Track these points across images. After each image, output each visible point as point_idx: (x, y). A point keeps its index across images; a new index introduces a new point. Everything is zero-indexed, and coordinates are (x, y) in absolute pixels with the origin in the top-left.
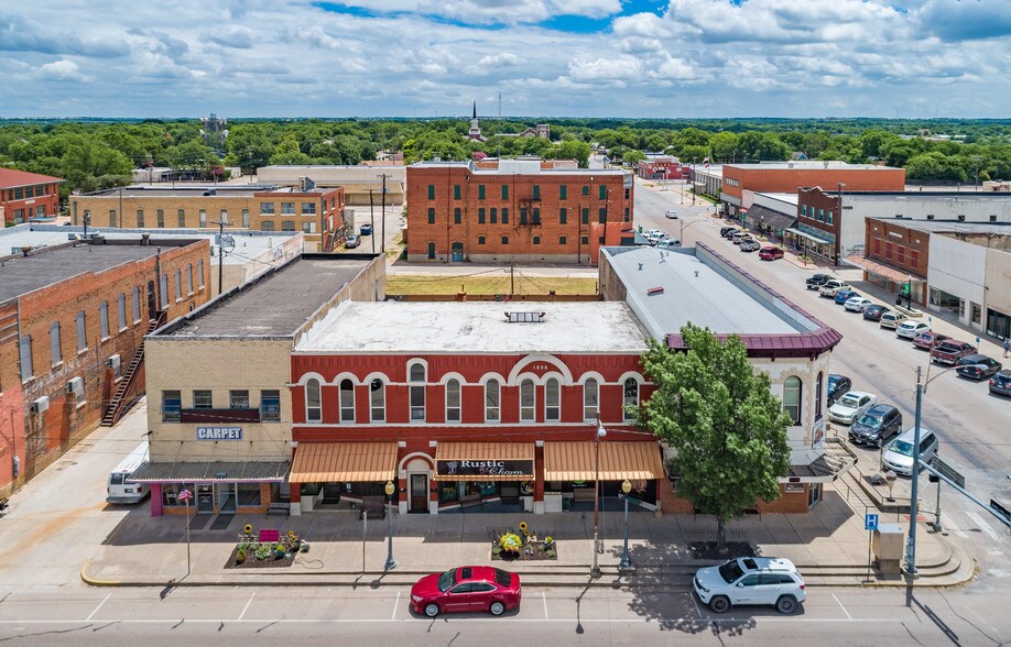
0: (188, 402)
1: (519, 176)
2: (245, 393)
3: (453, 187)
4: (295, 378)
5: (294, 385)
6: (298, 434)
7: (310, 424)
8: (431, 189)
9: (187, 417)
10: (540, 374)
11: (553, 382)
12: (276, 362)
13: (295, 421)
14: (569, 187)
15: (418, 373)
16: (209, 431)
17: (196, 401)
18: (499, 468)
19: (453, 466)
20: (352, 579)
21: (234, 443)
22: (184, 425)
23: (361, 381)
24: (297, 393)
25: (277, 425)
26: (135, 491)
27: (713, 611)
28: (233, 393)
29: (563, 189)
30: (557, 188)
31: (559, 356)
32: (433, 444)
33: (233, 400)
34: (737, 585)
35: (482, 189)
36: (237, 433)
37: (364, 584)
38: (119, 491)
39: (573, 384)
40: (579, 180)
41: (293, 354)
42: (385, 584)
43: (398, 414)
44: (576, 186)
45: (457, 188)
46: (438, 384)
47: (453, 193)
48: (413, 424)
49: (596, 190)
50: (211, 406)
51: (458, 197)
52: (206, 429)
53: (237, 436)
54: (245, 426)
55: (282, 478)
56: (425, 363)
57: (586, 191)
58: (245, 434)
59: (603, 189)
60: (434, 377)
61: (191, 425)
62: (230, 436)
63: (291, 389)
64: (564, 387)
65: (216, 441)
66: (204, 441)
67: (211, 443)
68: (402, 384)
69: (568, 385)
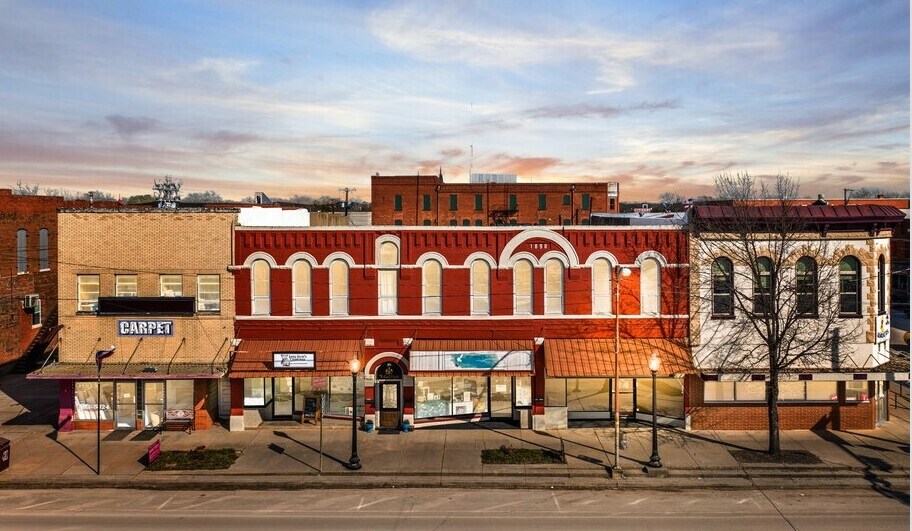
0: (108, 289)
1: (494, 184)
3: (421, 197)
4: (240, 259)
5: (238, 268)
6: (240, 329)
7: (256, 316)
8: (399, 199)
9: (106, 307)
10: (539, 253)
12: (216, 240)
13: (238, 313)
14: (549, 196)
16: (134, 325)
21: (162, 338)
23: (320, 263)
24: (241, 278)
25: (216, 318)
29: (542, 198)
30: (535, 197)
32: (407, 341)
35: (454, 199)
36: (167, 328)
39: (579, 266)
40: (559, 188)
41: (237, 228)
44: (555, 195)
45: (427, 197)
46: (415, 266)
47: (422, 204)
48: (383, 316)
49: (578, 200)
51: (427, 208)
52: (129, 322)
53: (167, 331)
54: (176, 319)
56: (397, 241)
57: (569, 201)
58: (177, 328)
59: (586, 198)
60: (409, 258)
61: (111, 317)
62: (159, 331)
63: (234, 272)
64: (568, 270)
65: (141, 336)
66: (127, 337)
67: (135, 340)
68: (368, 266)
69: (572, 266)
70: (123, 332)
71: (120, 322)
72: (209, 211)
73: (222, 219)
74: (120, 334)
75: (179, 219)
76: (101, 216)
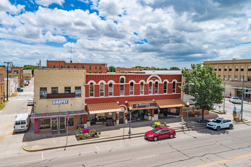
0: (49, 91)
2: (70, 88)
4: (87, 83)
5: (86, 85)
6: (87, 101)
7: (91, 97)
9: (49, 97)
10: (154, 80)
11: (157, 83)
12: (80, 77)
13: (86, 97)
14: (92, 66)
15: (122, 81)
16: (57, 101)
17: (52, 91)
18: (149, 105)
19: (137, 105)
20: (122, 137)
21: (65, 105)
22: (48, 99)
23: (107, 83)
24: (87, 87)
25: (80, 98)
26: (26, 126)
27: (217, 131)
28: (65, 88)
29: (90, 67)
30: (88, 67)
31: (159, 75)
32: (126, 102)
33: (65, 91)
34: (221, 123)
36: (67, 102)
37: (126, 138)
38: (19, 127)
39: (162, 83)
40: (94, 65)
41: (86, 74)
42: (132, 137)
43: (116, 93)
44: (93, 66)
45: (62, 66)
46: (128, 83)
48: (121, 96)
49: (98, 67)
50: (58, 93)
52: (56, 100)
53: (67, 103)
54: (69, 99)
55: (87, 113)
56: (124, 77)
57: (96, 68)
58: (69, 101)
59: (100, 67)
60: (127, 82)
61: (50, 99)
62: (64, 103)
64: (160, 84)
65: (59, 104)
66: (55, 105)
67: (57, 105)
68: (118, 84)
69: (161, 83)
70: (54, 103)
71: (53, 101)
72: (78, 69)
73: (82, 72)
74: (53, 104)
75: (70, 71)
76: (47, 70)
